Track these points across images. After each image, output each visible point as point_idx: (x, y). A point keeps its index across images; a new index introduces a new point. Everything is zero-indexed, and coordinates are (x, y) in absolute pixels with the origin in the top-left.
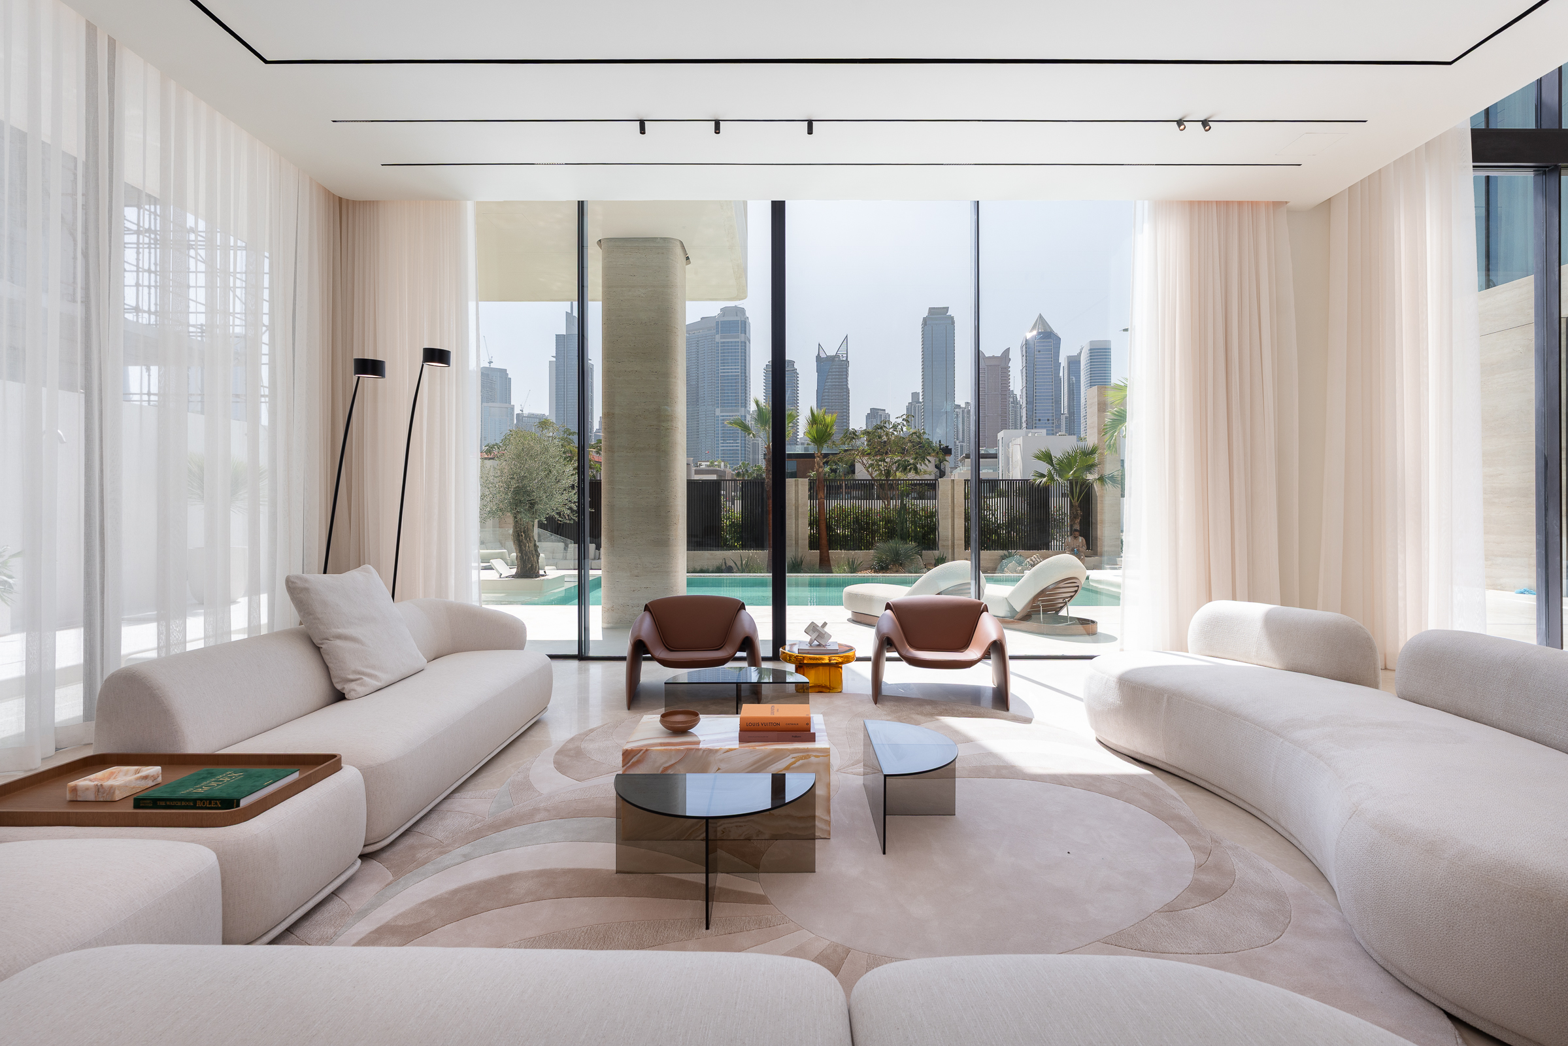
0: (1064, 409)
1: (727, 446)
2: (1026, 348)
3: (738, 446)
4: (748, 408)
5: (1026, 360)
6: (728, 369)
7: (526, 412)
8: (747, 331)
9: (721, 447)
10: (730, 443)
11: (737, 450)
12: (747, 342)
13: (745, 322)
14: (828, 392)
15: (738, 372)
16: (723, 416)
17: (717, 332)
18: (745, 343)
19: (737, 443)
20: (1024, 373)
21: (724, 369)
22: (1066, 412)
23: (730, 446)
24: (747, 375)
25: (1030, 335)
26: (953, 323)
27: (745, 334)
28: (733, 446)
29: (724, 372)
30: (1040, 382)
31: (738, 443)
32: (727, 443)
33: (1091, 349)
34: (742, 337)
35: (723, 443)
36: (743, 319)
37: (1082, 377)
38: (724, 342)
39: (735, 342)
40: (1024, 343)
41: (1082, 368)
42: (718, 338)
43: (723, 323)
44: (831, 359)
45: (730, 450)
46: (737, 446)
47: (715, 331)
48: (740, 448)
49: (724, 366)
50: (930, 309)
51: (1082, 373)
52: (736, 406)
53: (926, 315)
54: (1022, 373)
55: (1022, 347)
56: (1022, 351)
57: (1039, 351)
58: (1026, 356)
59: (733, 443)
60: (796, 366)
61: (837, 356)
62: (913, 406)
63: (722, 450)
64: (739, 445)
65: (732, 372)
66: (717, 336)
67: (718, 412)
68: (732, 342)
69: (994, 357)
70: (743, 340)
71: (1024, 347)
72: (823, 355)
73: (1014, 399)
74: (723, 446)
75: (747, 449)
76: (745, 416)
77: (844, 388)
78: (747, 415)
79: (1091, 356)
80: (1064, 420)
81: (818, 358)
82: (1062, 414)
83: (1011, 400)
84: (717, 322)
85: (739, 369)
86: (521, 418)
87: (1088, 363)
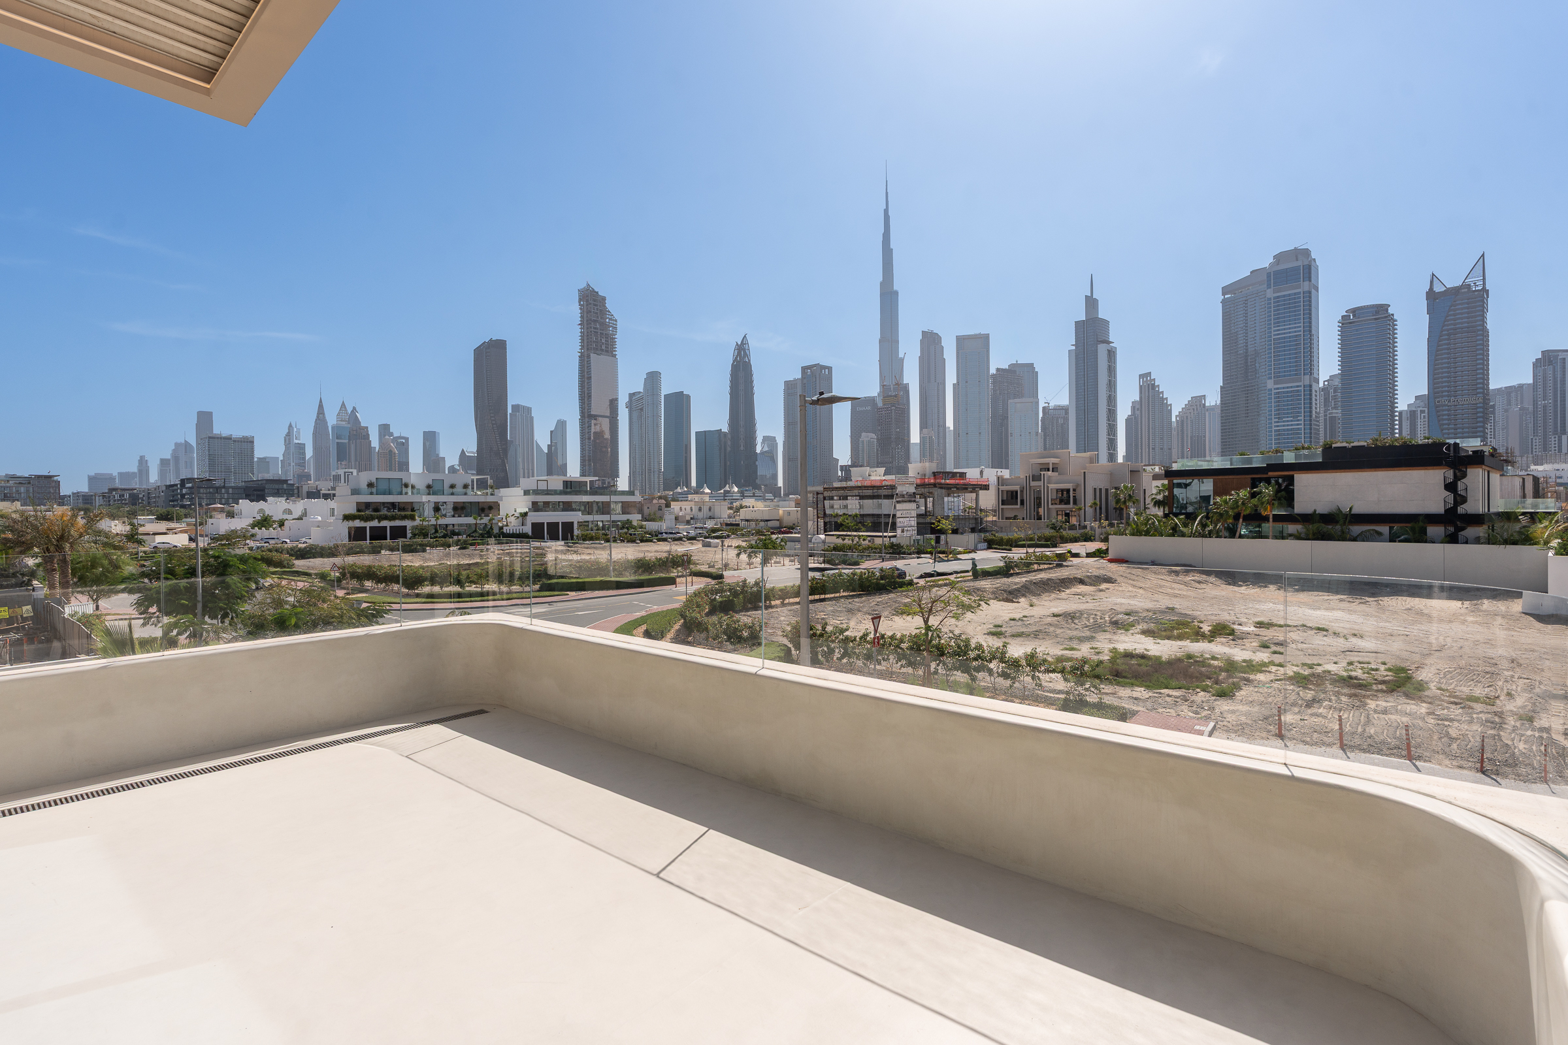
1: (1284, 426)
3: (1301, 424)
4: (1315, 375)
6: (1284, 329)
7: (1052, 405)
8: (1313, 276)
9: (1275, 426)
10: (1288, 421)
11: (1299, 429)
12: (1313, 290)
13: (1309, 267)
14: (1448, 339)
15: (1300, 331)
16: (1278, 389)
17: (1269, 286)
18: (1310, 292)
19: (1298, 420)
21: (1278, 330)
23: (1288, 425)
24: (1313, 332)
27: (1310, 281)
28: (1292, 425)
29: (1278, 334)
31: (1301, 420)
32: (1284, 422)
34: (1305, 286)
35: (1278, 422)
36: (1306, 263)
38: (1278, 297)
39: (1295, 294)
42: (1270, 294)
43: (1276, 273)
44: (1454, 293)
45: (1288, 430)
46: (1298, 425)
47: (1266, 286)
48: (1302, 426)
49: (1279, 326)
52: (1296, 375)
59: (1292, 421)
60: (1390, 311)
61: (1465, 286)
63: (1276, 431)
64: (1302, 422)
65: (1290, 333)
66: (1269, 291)
67: (1270, 384)
68: (1289, 295)
70: (1306, 289)
72: (1438, 288)
74: (1278, 426)
75: (1313, 426)
76: (1311, 386)
77: (1479, 330)
78: (1314, 385)
81: (1431, 295)
84: (1269, 275)
85: (1300, 327)
86: (1047, 411)
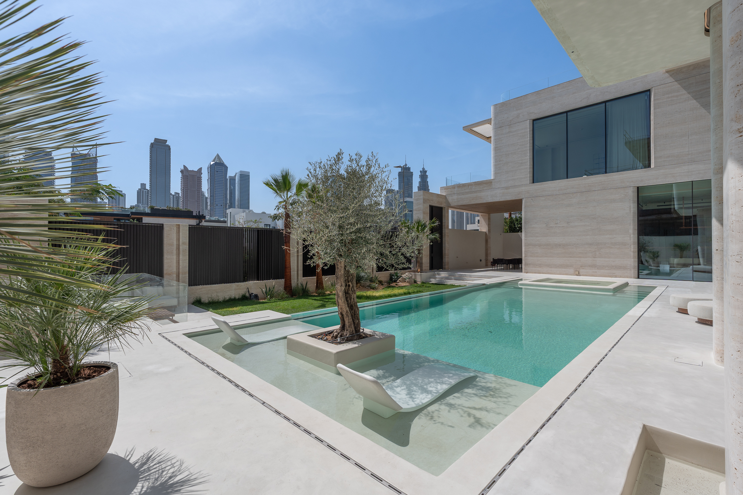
5: (210, 175)
20: (209, 181)
25: (212, 163)
26: (170, 149)
30: (217, 186)
33: (240, 175)
37: (236, 187)
40: (210, 166)
41: (236, 183)
44: (84, 157)
50: (156, 139)
51: (236, 185)
53: (153, 141)
54: (208, 181)
55: (208, 168)
56: (208, 170)
57: (217, 172)
58: (210, 173)
60: (53, 156)
61: (88, 155)
62: (141, 191)
69: (193, 171)
71: (209, 168)
79: (240, 178)
80: (228, 206)
87: (239, 181)
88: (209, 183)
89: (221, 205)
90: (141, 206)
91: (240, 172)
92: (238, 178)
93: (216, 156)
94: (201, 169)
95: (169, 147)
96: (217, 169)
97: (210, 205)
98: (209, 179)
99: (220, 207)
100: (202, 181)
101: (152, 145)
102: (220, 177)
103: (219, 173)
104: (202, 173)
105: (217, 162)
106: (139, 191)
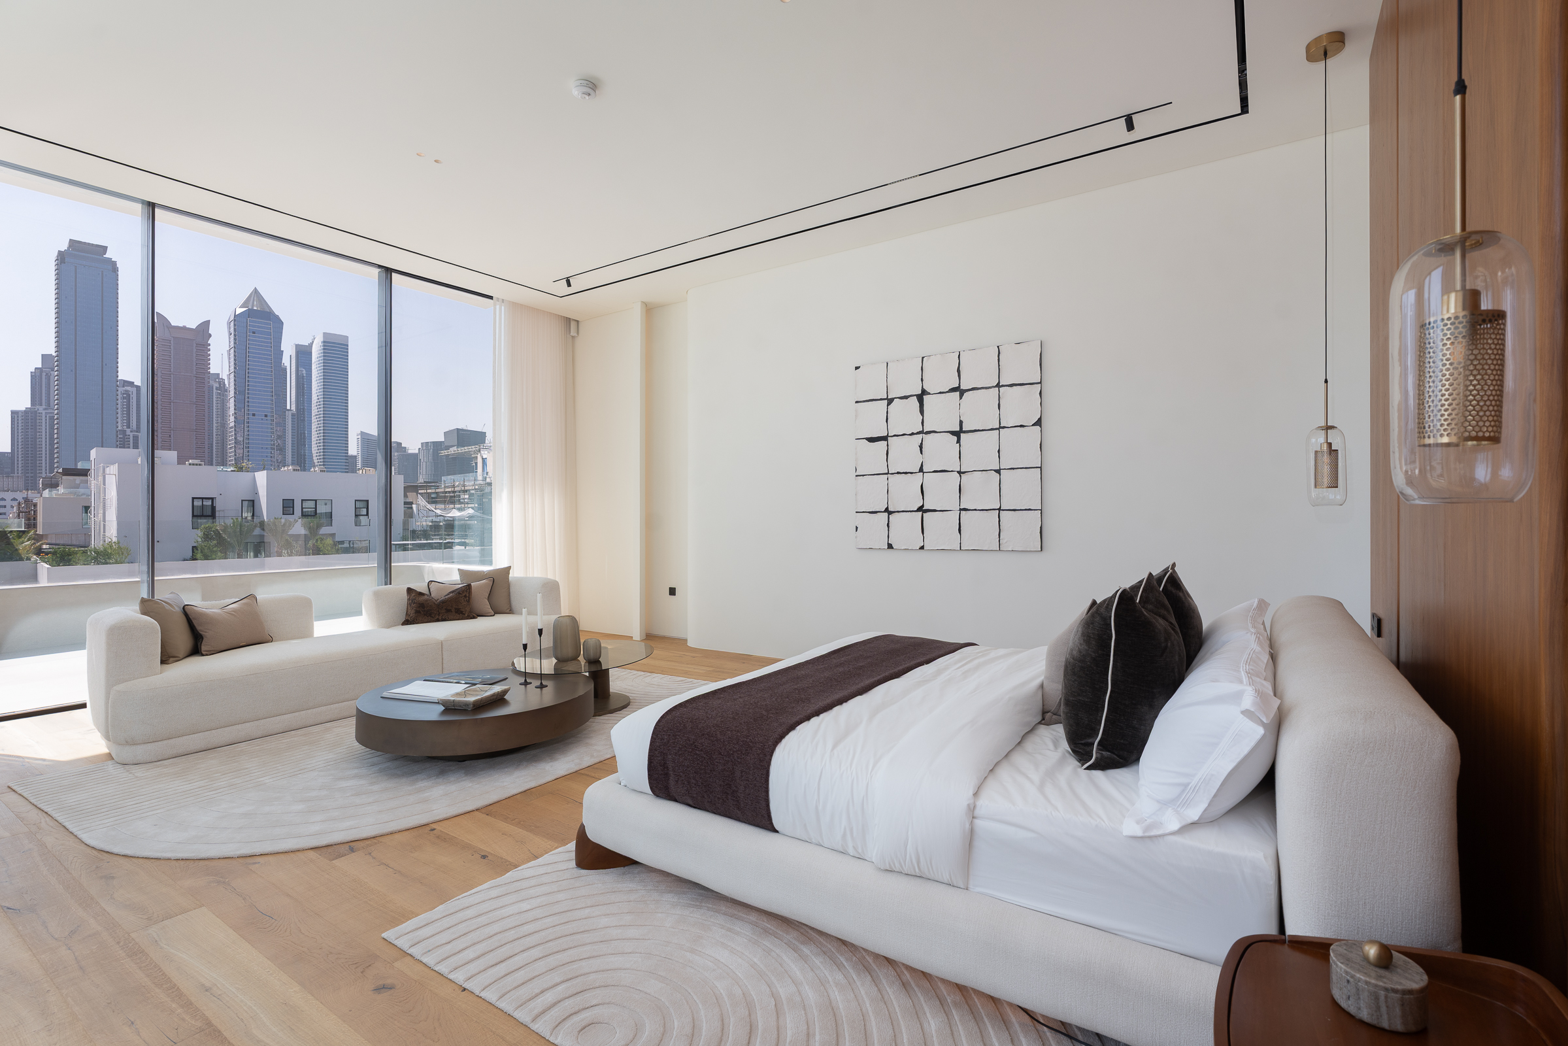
0: (291, 403)
2: (235, 325)
5: (235, 339)
20: (232, 355)
22: (293, 408)
25: (239, 311)
26: (115, 270)
30: (254, 369)
33: (324, 342)
37: (313, 371)
40: (232, 318)
41: (313, 361)
50: (72, 243)
51: (314, 367)
53: (64, 247)
54: (229, 355)
55: (228, 323)
56: (228, 328)
57: (254, 333)
58: (235, 335)
62: (44, 374)
69: (184, 328)
71: (232, 324)
73: (219, 383)
79: (324, 349)
80: (290, 417)
82: (288, 410)
83: (216, 385)
87: (320, 357)
88: (232, 359)
89: (266, 416)
90: (44, 412)
91: (324, 337)
92: (318, 351)
93: (252, 292)
94: (206, 324)
95: (114, 263)
96: (254, 326)
97: (235, 413)
98: (232, 351)
99: (262, 419)
100: (209, 355)
101: (62, 258)
102: (262, 346)
103: (259, 337)
104: (210, 336)
105: (255, 308)
106: (38, 374)
